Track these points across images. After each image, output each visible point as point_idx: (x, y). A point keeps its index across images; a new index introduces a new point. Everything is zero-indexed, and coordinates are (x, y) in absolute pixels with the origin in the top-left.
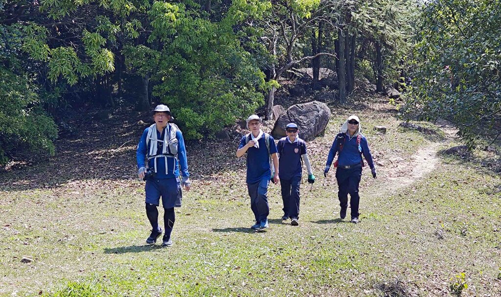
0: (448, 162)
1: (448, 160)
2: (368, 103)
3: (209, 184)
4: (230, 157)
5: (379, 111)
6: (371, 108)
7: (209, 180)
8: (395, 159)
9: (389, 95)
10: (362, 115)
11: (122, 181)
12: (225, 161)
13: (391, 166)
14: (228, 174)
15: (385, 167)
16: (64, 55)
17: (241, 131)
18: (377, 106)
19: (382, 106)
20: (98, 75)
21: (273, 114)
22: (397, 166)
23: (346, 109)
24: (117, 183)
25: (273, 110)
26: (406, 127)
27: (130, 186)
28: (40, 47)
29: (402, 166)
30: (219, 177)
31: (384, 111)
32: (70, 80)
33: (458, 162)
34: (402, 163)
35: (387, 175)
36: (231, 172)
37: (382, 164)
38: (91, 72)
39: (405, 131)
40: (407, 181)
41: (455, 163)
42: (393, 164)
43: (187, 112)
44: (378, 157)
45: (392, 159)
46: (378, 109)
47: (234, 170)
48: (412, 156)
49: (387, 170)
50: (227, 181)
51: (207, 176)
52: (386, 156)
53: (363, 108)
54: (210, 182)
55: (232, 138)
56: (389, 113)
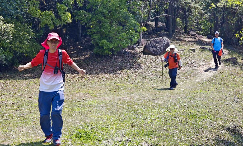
0: (227, 65)
1: (227, 64)
2: (182, 38)
3: (118, 76)
4: (125, 63)
5: (188, 41)
6: (184, 40)
7: (117, 74)
8: (202, 64)
9: (191, 34)
10: (181, 43)
11: (76, 75)
12: (123, 65)
13: (201, 67)
14: (125, 71)
15: (198, 67)
16: (48, 15)
17: (128, 51)
18: (187, 39)
19: (189, 39)
20: (64, 24)
21: (142, 43)
22: (203, 67)
23: (173, 41)
24: (74, 76)
25: (142, 41)
26: (203, 49)
27: (81, 77)
28: (36, 11)
29: (206, 67)
30: (121, 72)
31: (190, 41)
32: (51, 27)
33: (232, 65)
34: (206, 66)
35: (200, 71)
36: (127, 70)
37: (197, 66)
38: (61, 23)
39: (203, 51)
40: (210, 74)
41: (230, 65)
42: (202, 66)
43: (104, 42)
44: (194, 63)
45: (201, 64)
46: (187, 41)
47: (128, 69)
48: (210, 62)
49: (199, 69)
50: (126, 75)
51: (116, 72)
52: (198, 63)
53: (180, 40)
54: (118, 75)
55: (124, 54)
56: (193, 43)
